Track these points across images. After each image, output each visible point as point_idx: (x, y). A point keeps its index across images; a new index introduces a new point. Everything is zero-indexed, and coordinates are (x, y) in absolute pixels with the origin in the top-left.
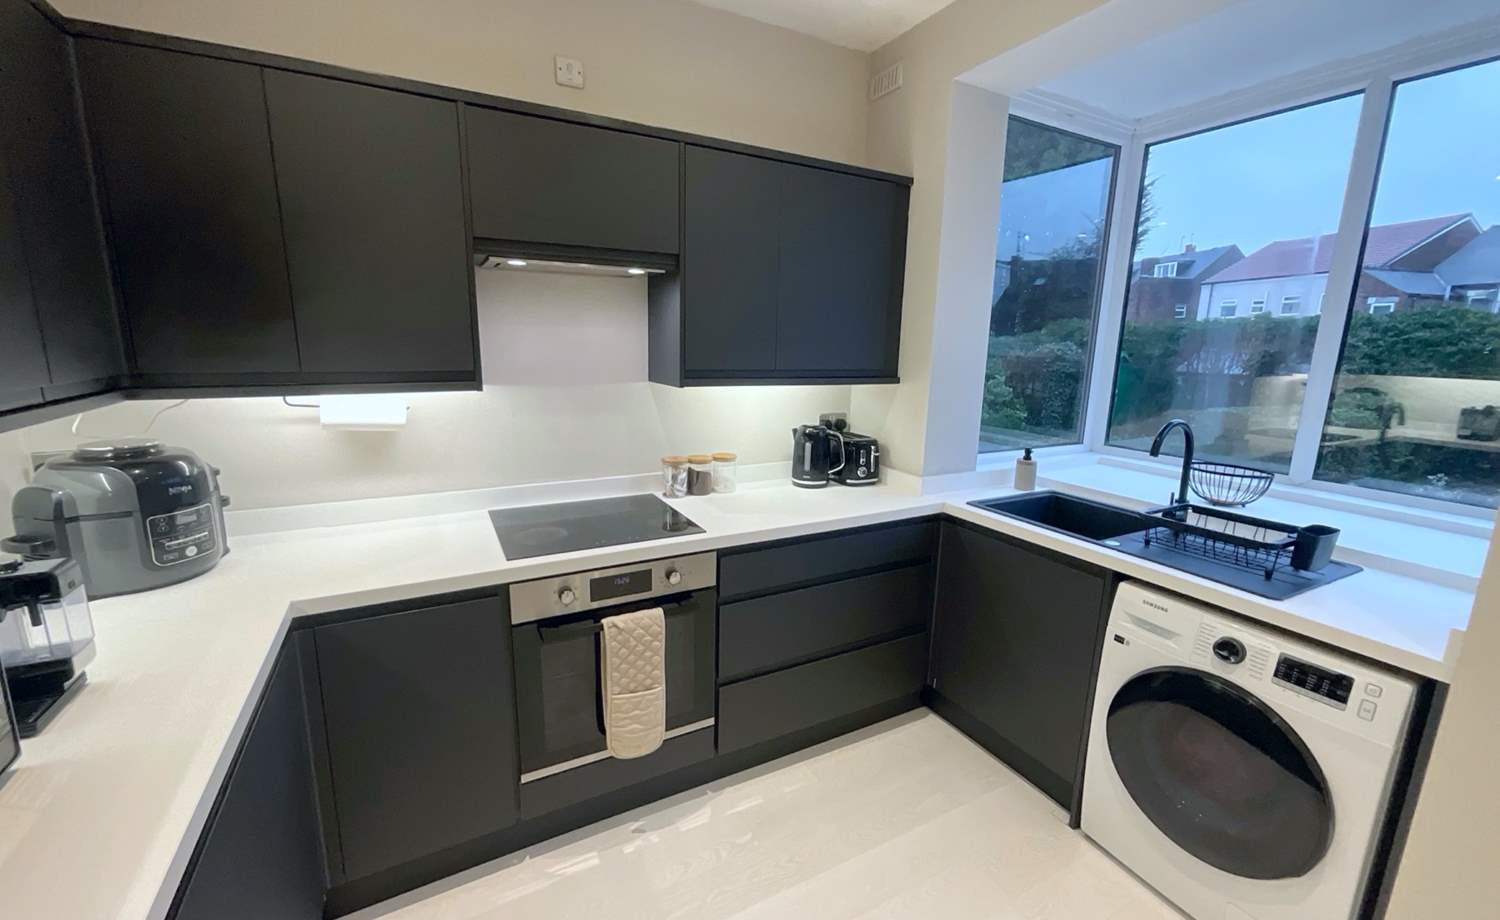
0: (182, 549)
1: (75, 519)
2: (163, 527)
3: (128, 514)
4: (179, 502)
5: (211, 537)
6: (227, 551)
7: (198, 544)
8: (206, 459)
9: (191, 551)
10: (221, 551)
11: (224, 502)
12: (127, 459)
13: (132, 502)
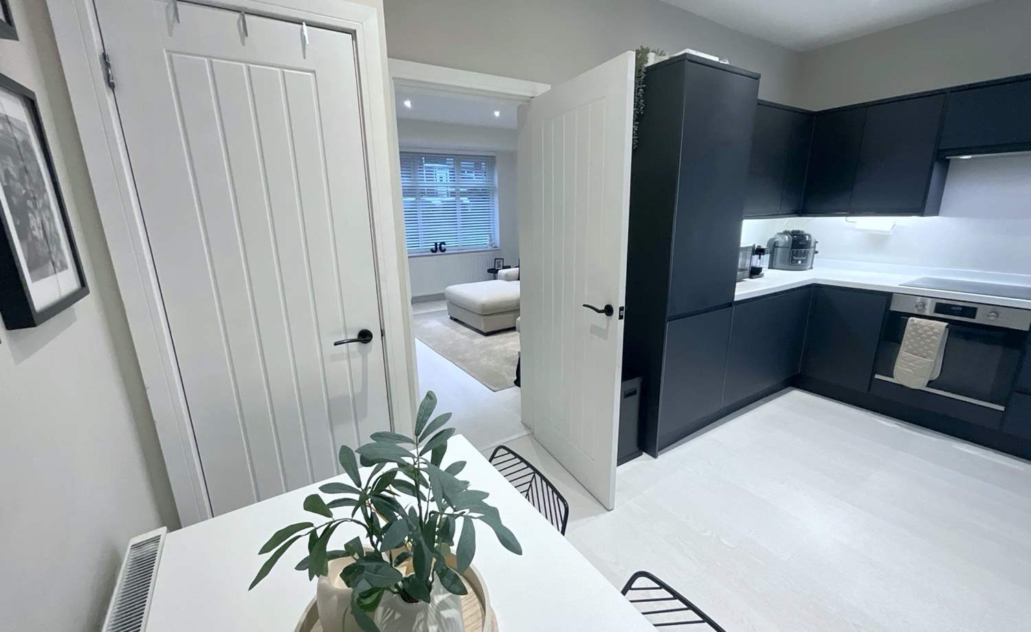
0: (797, 261)
1: (777, 247)
2: (795, 252)
3: (788, 248)
4: (802, 246)
5: (806, 259)
6: (812, 268)
7: (802, 261)
8: (814, 237)
9: (800, 262)
10: (809, 267)
11: (817, 252)
12: (794, 233)
13: (790, 246)
